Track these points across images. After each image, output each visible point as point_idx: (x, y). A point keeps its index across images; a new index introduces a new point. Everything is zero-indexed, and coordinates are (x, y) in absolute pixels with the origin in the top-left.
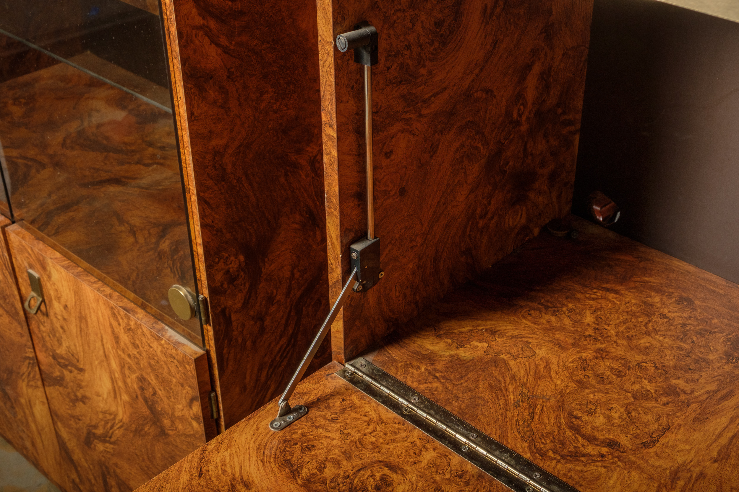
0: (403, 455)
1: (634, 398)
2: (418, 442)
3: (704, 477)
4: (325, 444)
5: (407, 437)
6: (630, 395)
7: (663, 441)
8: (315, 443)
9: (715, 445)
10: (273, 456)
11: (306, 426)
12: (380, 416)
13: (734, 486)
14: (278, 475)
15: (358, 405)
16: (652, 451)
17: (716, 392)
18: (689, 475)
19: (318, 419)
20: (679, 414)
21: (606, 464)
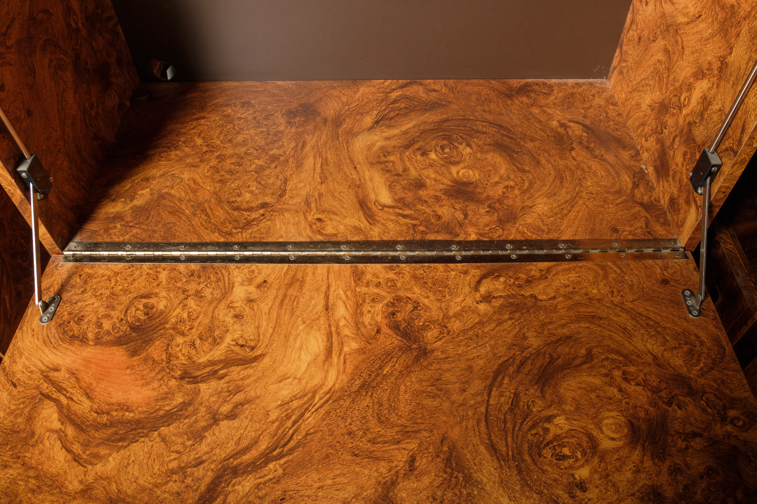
0: (147, 285)
1: (257, 173)
2: (150, 271)
3: (322, 195)
4: (90, 309)
5: (141, 273)
6: (253, 173)
7: (288, 188)
8: (82, 314)
9: (316, 175)
10: (59, 340)
11: (67, 307)
12: (113, 271)
13: (340, 191)
14: (73, 349)
15: (93, 273)
16: (287, 197)
17: (296, 146)
18: (314, 199)
19: (72, 298)
20: (286, 169)
21: (268, 218)
